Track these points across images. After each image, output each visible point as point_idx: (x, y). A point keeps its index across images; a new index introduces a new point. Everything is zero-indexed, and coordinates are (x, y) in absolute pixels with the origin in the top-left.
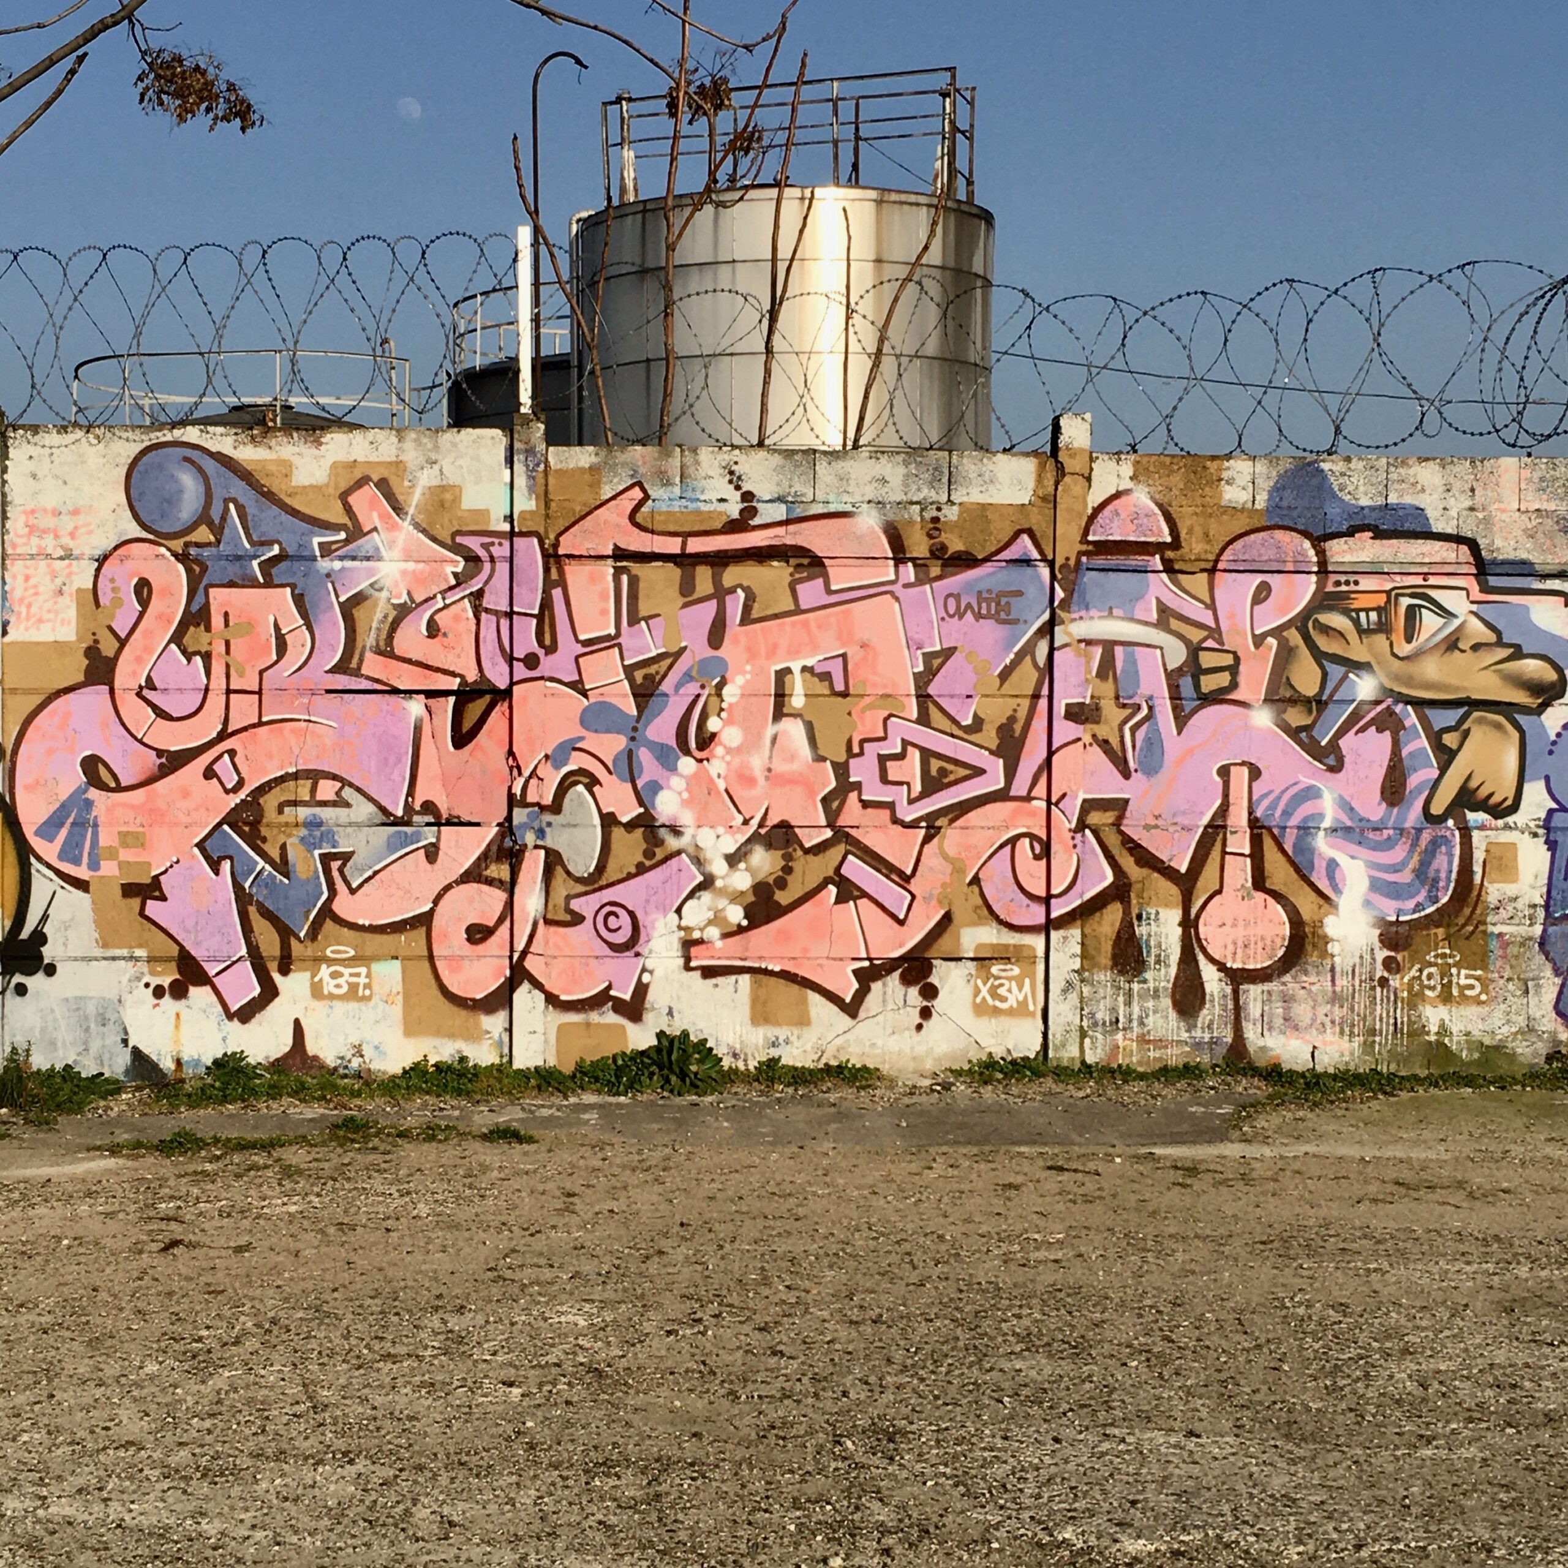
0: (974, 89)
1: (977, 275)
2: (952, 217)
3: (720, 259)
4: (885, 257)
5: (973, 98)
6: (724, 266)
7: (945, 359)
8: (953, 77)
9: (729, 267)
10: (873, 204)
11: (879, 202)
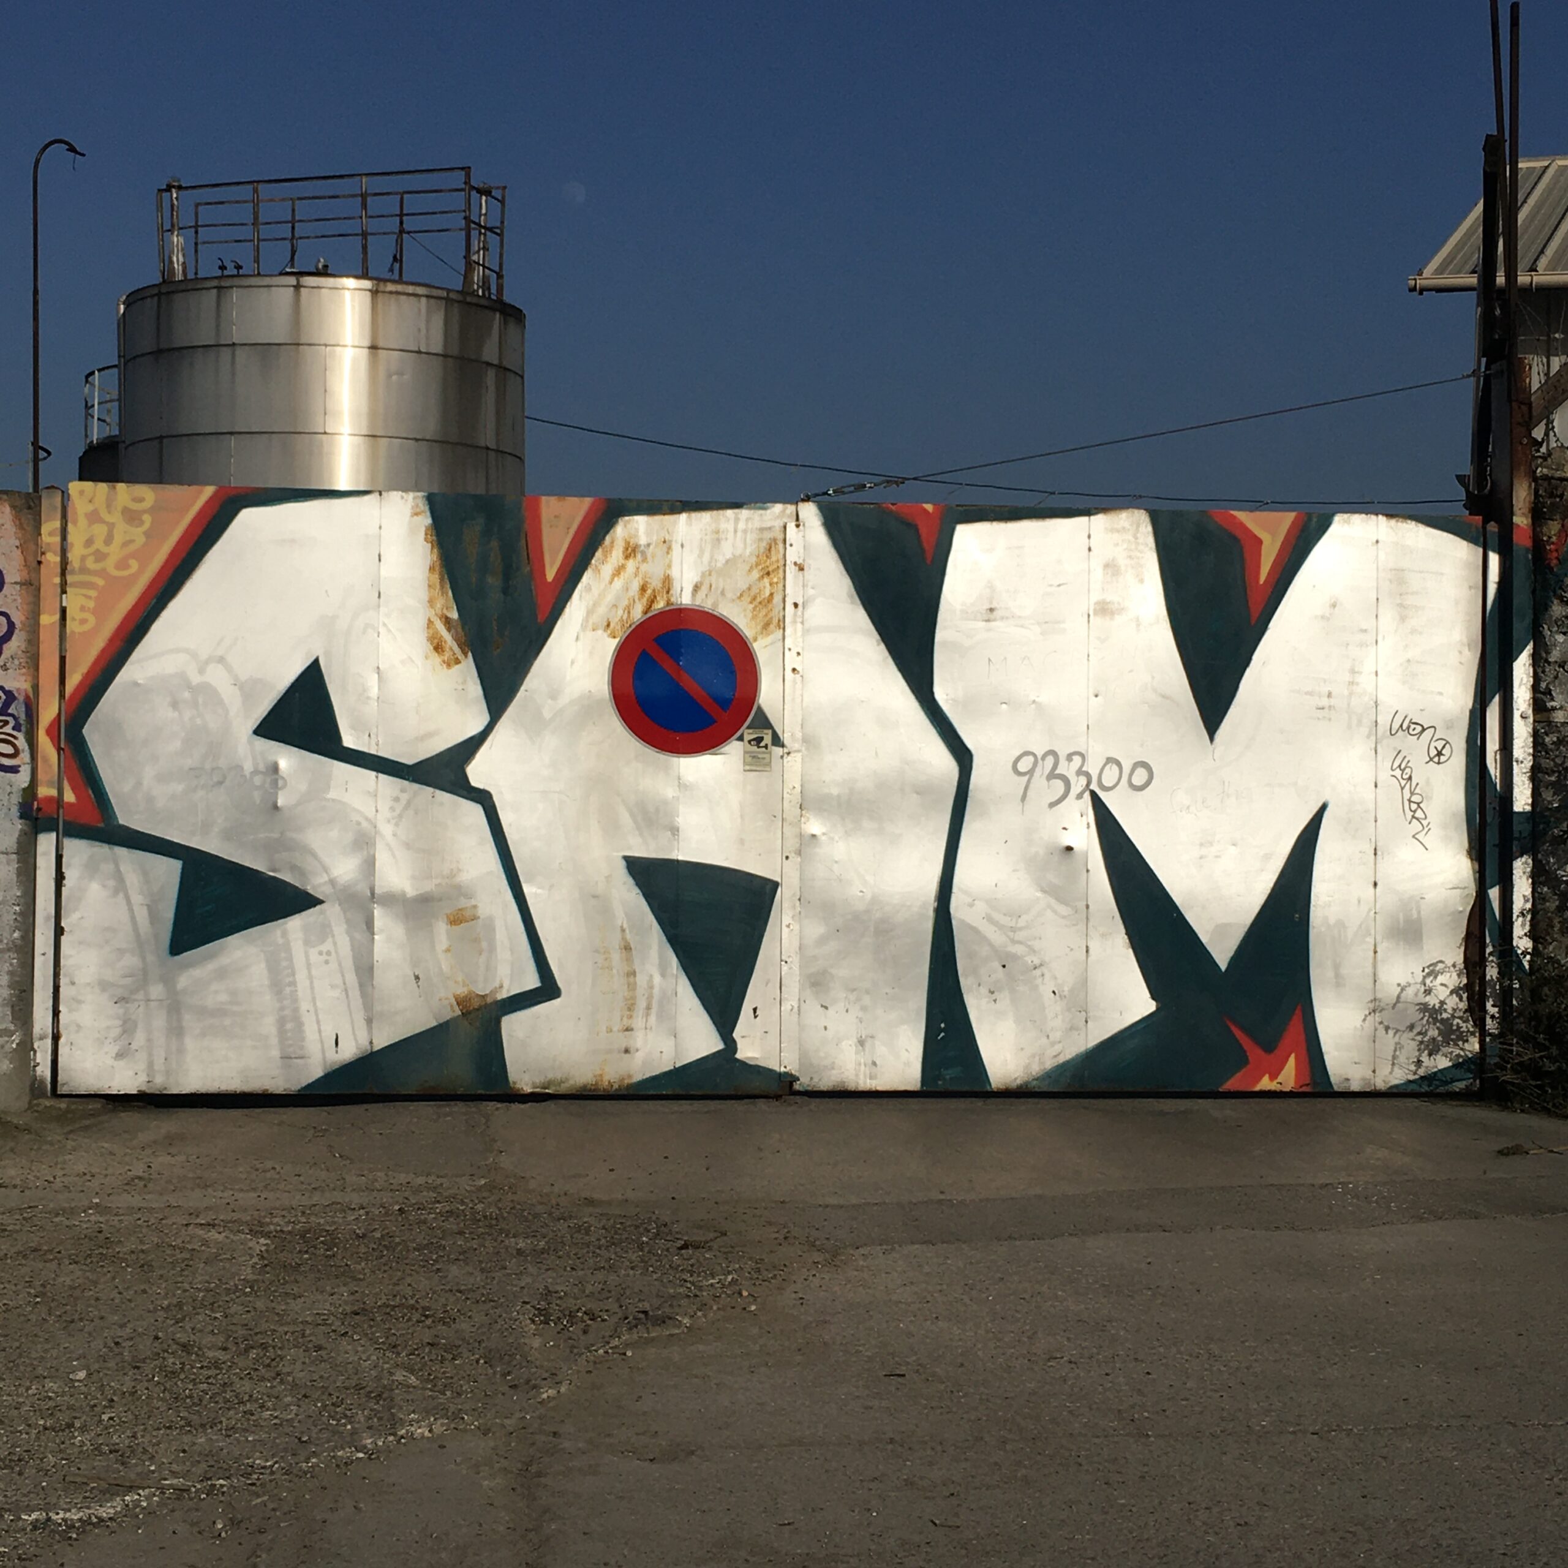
0: (505, 188)
1: (488, 364)
2: (456, 309)
3: (223, 342)
4: (381, 344)
5: (503, 197)
6: (225, 349)
7: (447, 442)
8: (468, 176)
9: (228, 350)
10: (368, 293)
11: (374, 293)
